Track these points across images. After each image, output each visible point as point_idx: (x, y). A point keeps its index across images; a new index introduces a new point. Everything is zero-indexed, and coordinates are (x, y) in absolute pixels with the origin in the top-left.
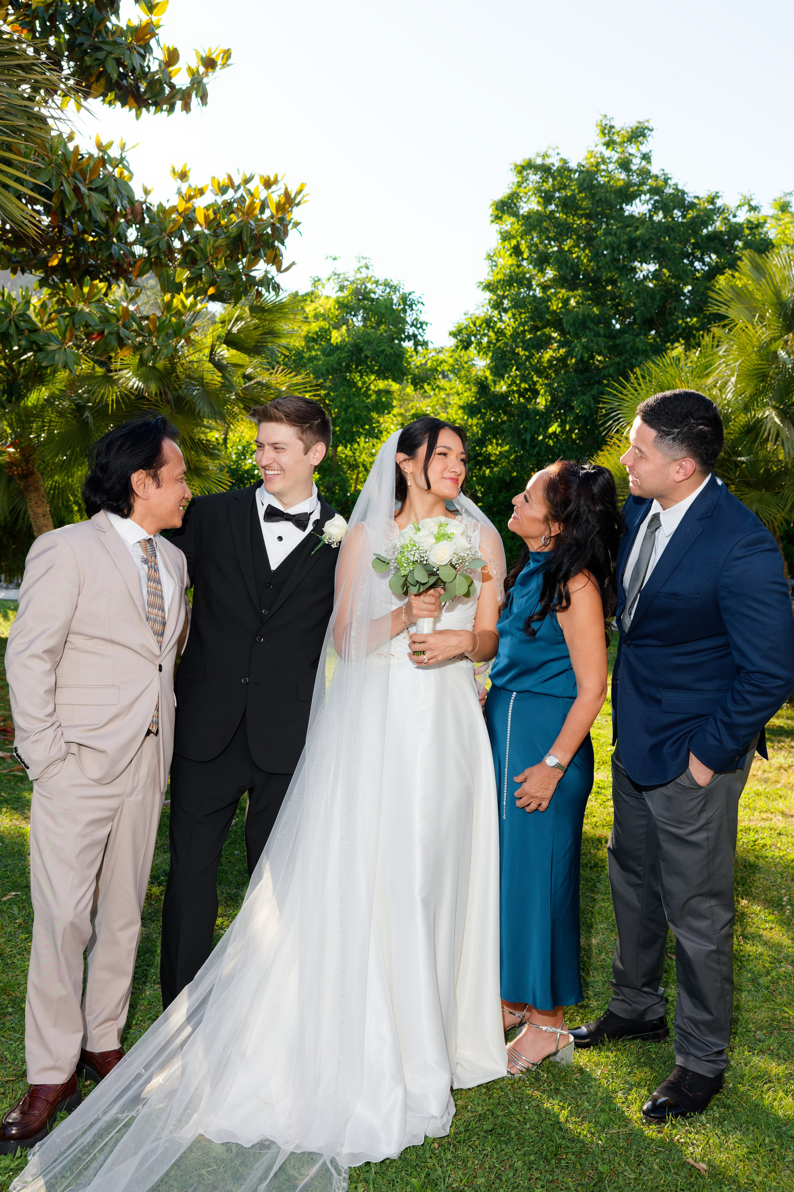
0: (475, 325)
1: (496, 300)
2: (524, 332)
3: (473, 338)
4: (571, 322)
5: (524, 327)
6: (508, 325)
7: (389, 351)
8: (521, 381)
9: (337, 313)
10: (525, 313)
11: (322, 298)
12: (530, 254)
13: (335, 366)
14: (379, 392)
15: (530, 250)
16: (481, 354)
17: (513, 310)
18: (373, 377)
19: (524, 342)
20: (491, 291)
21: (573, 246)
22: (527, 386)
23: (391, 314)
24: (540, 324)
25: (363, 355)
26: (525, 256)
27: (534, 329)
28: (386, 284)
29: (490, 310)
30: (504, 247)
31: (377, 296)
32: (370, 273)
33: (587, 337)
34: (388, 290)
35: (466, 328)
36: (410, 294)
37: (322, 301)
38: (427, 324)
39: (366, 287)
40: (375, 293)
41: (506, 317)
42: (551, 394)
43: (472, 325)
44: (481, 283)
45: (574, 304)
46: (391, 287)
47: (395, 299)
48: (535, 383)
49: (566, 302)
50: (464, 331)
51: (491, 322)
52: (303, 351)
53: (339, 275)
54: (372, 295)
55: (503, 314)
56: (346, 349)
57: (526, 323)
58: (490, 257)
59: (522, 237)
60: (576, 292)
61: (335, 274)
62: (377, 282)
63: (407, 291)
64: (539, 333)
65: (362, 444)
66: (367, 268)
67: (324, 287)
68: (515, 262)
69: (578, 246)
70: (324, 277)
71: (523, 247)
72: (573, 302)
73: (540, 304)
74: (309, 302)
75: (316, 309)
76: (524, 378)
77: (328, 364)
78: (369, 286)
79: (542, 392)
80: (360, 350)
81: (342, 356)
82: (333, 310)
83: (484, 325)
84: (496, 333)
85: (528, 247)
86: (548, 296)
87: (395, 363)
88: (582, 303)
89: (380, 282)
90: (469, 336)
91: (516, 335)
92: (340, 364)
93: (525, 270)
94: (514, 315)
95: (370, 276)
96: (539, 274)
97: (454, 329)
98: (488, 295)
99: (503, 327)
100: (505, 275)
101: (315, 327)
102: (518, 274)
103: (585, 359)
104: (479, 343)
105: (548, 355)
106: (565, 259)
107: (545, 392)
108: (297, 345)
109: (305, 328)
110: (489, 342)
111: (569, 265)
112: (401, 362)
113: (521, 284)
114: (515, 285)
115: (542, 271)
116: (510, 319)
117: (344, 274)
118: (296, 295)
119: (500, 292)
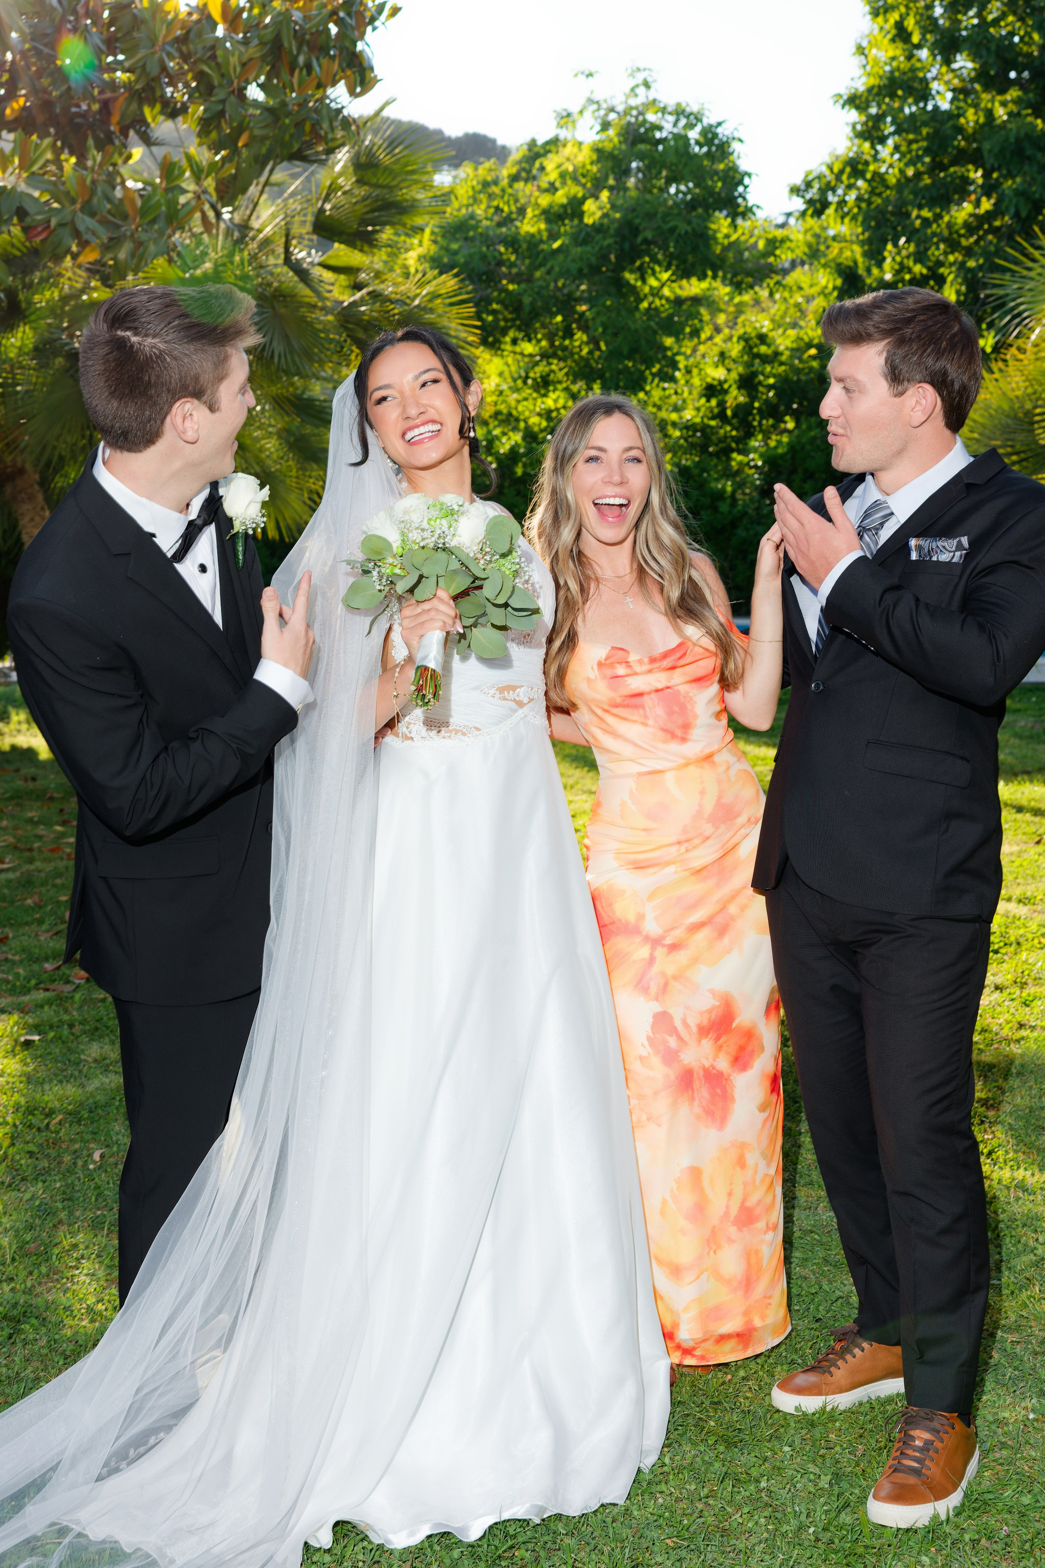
0: (831, 169)
1: (865, 124)
2: (918, 175)
3: (831, 197)
4: (996, 150)
5: (914, 165)
6: (891, 166)
7: (683, 227)
8: (915, 262)
9: (595, 169)
10: (916, 141)
11: (569, 145)
12: (923, 36)
13: (593, 260)
14: (678, 302)
15: (922, 28)
16: (847, 220)
17: (897, 138)
18: (665, 276)
19: (915, 193)
20: (857, 108)
21: (1003, 16)
22: (925, 271)
23: (686, 165)
24: (946, 161)
25: (639, 239)
26: (916, 39)
27: (937, 166)
28: (679, 112)
29: (857, 141)
30: (881, 28)
31: (664, 134)
32: (652, 95)
33: (1025, 174)
34: (683, 122)
35: (819, 177)
36: (719, 124)
37: (568, 151)
38: (749, 175)
39: (645, 121)
40: (660, 128)
41: (885, 151)
42: (966, 281)
43: (827, 172)
44: (840, 96)
45: (1005, 118)
46: (688, 117)
47: (694, 135)
48: (940, 264)
49: (989, 113)
50: (816, 185)
51: (858, 163)
52: (541, 241)
53: (598, 102)
54: (658, 135)
55: (879, 147)
56: (612, 231)
57: (919, 158)
58: (861, 50)
59: (907, 7)
60: (1008, 97)
61: (590, 101)
62: (664, 110)
63: (713, 121)
64: (942, 175)
65: (656, 394)
66: (647, 85)
67: (574, 127)
68: (898, 52)
69: (1015, 13)
70: (574, 109)
71: (910, 23)
72: (1001, 113)
73: (942, 123)
74: (550, 156)
75: (559, 166)
76: (920, 257)
77: (581, 259)
78: (651, 117)
79: (951, 278)
80: (635, 231)
81: (606, 243)
82: (589, 167)
83: (848, 169)
84: (869, 182)
85: (917, 23)
86: (958, 108)
87: (695, 249)
88: (1019, 114)
89: (670, 109)
90: (823, 191)
91: (904, 183)
92: (604, 257)
93: (919, 65)
94: (897, 148)
95: (651, 98)
96: (944, 69)
97: (798, 181)
98: (853, 115)
99: (883, 170)
100: (881, 77)
101: (561, 197)
102: (904, 73)
103: (1024, 214)
104: (842, 203)
105: (963, 212)
106: (985, 38)
107: (956, 277)
108: (533, 230)
109: (545, 201)
110: (859, 199)
111: (993, 47)
112: (708, 246)
113: (910, 90)
114: (900, 93)
115: (948, 61)
116: (892, 155)
117: (605, 101)
118: (533, 144)
119: (873, 110)
